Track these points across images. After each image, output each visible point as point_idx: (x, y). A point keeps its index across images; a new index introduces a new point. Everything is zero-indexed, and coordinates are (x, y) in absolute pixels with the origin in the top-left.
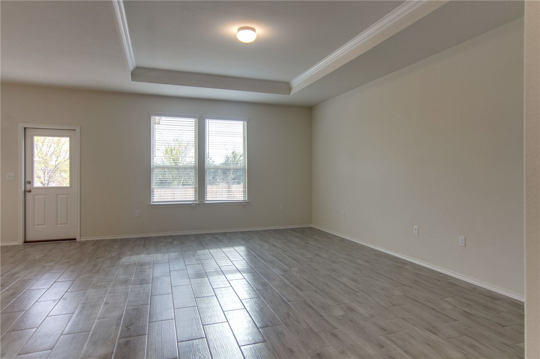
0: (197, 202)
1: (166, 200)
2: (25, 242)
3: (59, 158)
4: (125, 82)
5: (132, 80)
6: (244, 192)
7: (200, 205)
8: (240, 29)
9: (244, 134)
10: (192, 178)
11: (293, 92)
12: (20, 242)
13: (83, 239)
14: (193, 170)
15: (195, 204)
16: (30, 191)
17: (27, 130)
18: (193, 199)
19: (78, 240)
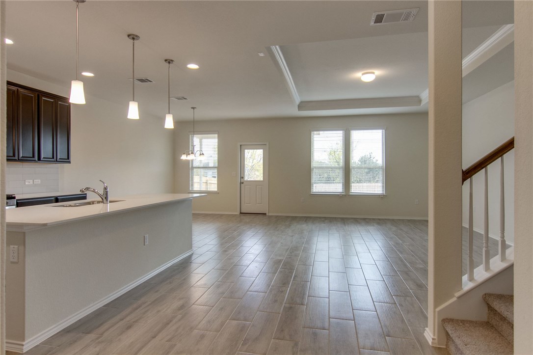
0: (344, 194)
1: (323, 191)
2: (241, 213)
3: (254, 161)
4: (295, 112)
5: (299, 110)
6: (383, 187)
7: (346, 196)
8: (363, 74)
9: (382, 140)
10: (340, 175)
11: (423, 103)
12: (238, 213)
13: (270, 214)
14: (342, 170)
15: (343, 195)
16: (243, 183)
17: (242, 146)
18: (341, 191)
19: (267, 214)
